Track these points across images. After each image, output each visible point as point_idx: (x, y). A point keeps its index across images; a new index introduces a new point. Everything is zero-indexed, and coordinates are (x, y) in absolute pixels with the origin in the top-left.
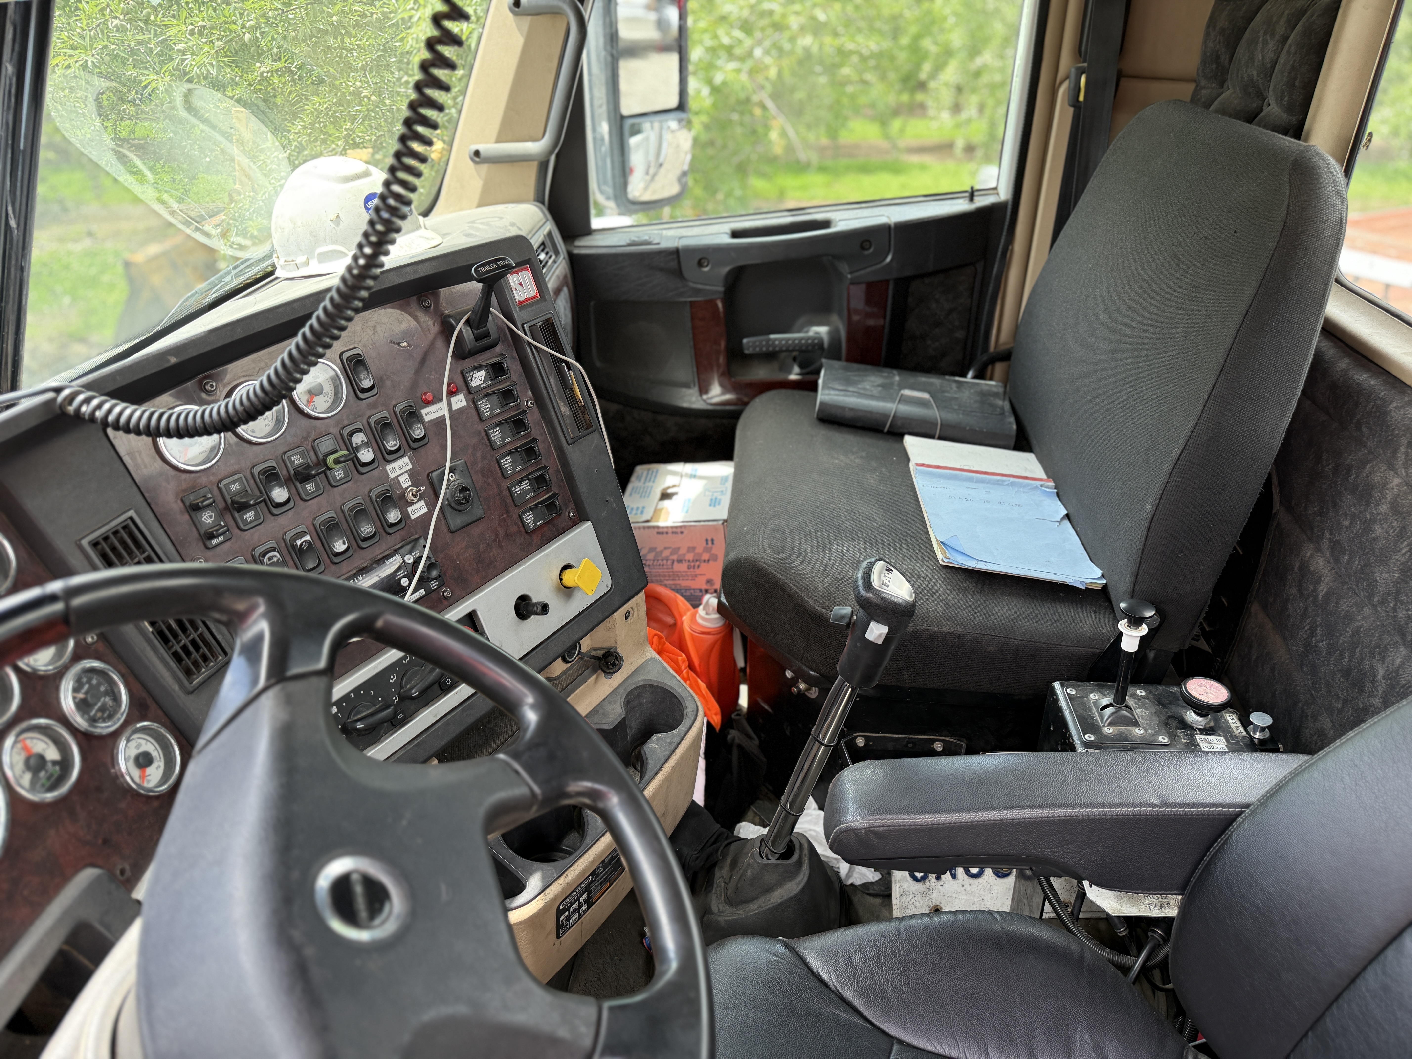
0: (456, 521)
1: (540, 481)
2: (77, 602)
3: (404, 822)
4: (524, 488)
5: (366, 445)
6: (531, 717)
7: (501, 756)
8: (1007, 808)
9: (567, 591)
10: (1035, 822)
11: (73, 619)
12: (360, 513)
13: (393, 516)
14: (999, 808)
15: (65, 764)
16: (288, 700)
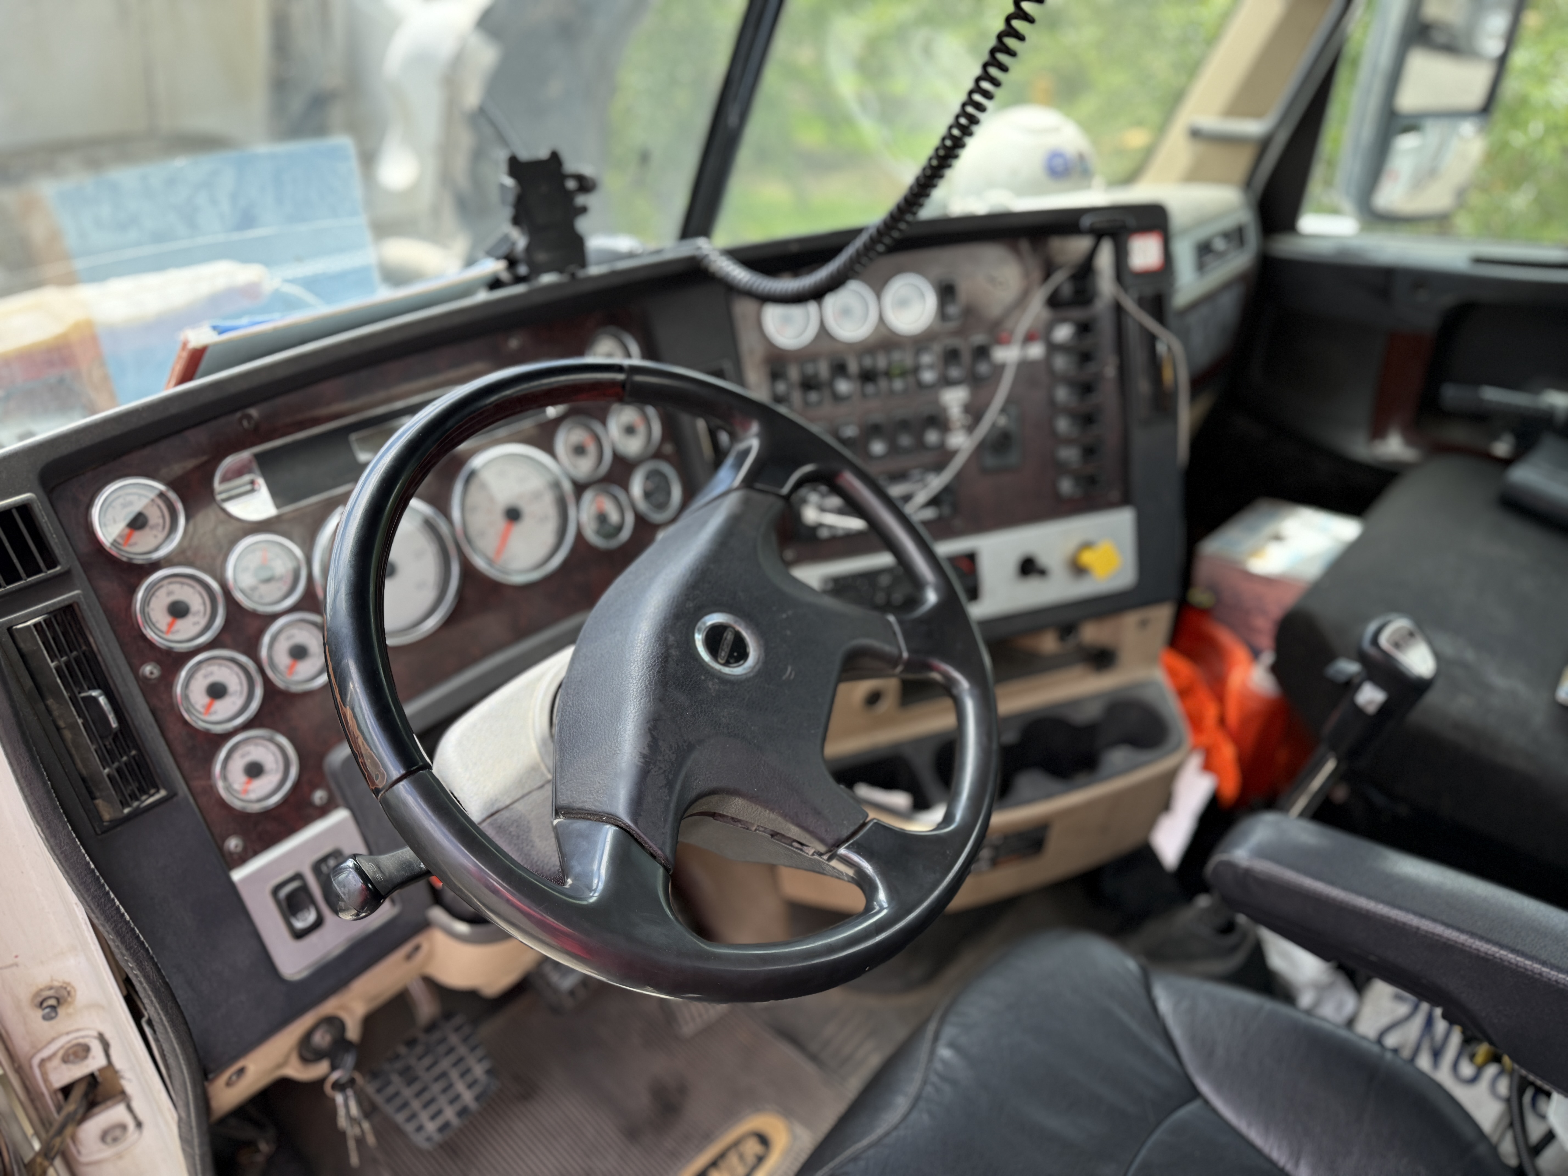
0: (990, 461)
1: (1089, 452)
2: (639, 378)
3: (784, 616)
4: (1070, 454)
5: (931, 367)
6: (932, 597)
7: (891, 618)
8: (1415, 913)
9: (1078, 569)
10: (1445, 943)
11: (628, 387)
12: (904, 425)
13: (932, 437)
14: (1407, 910)
15: (619, 528)
16: (746, 503)
